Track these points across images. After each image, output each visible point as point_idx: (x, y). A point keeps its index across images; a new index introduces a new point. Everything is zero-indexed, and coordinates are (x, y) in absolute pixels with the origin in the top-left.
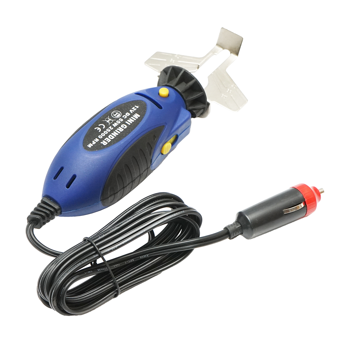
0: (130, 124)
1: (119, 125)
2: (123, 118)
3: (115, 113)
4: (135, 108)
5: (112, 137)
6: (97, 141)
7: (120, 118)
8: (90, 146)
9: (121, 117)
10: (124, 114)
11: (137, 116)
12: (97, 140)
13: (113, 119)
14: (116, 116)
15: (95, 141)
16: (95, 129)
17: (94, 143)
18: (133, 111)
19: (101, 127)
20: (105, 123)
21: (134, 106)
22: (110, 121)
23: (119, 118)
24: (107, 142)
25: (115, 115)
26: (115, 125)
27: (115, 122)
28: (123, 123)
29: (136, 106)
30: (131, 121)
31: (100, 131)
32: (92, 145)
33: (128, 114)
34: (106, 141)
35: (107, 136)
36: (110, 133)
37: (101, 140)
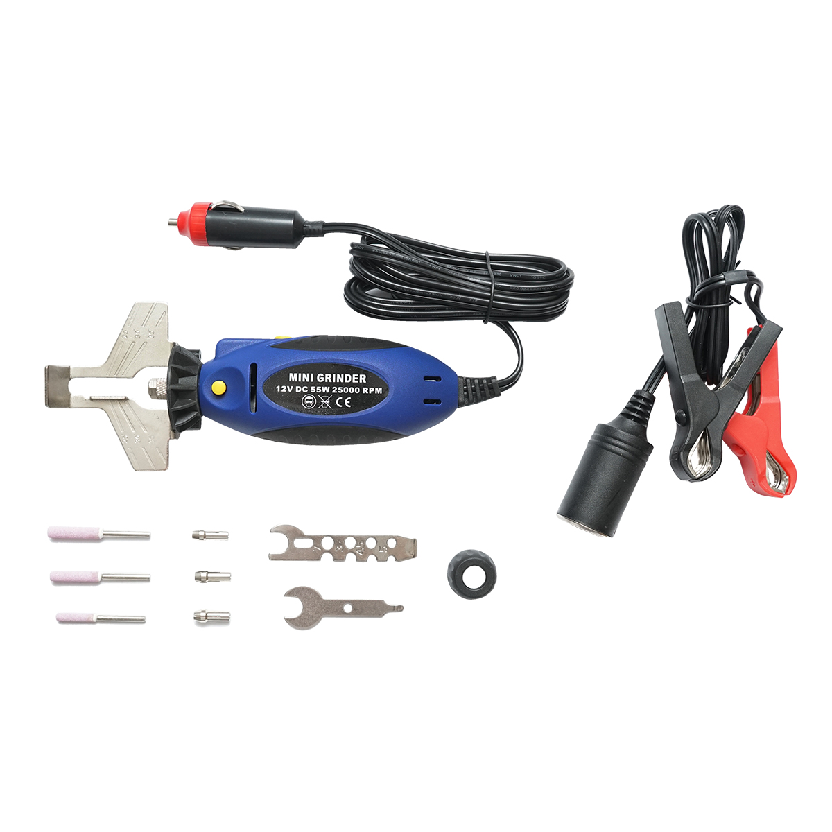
0: (312, 375)
1: (324, 384)
2: (309, 389)
3: (309, 404)
4: (281, 389)
5: (348, 378)
6: (367, 389)
7: (311, 393)
8: (379, 391)
9: (309, 392)
10: (302, 394)
11: (293, 377)
12: (365, 390)
13: (319, 400)
14: (311, 400)
15: (368, 391)
16: (350, 406)
17: (372, 390)
18: (288, 387)
19: (342, 402)
20: (332, 403)
21: (281, 392)
22: (325, 399)
23: (313, 394)
24: (359, 377)
25: (311, 402)
26: (326, 390)
27: (322, 394)
28: (316, 383)
29: (279, 390)
30: (306, 377)
31: (350, 398)
32: (377, 389)
33: (298, 389)
34: (359, 380)
35: (351, 385)
36: (343, 385)
37: (361, 385)
